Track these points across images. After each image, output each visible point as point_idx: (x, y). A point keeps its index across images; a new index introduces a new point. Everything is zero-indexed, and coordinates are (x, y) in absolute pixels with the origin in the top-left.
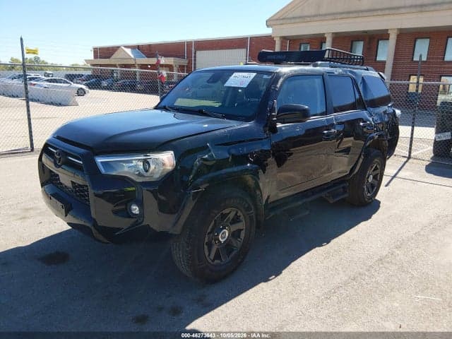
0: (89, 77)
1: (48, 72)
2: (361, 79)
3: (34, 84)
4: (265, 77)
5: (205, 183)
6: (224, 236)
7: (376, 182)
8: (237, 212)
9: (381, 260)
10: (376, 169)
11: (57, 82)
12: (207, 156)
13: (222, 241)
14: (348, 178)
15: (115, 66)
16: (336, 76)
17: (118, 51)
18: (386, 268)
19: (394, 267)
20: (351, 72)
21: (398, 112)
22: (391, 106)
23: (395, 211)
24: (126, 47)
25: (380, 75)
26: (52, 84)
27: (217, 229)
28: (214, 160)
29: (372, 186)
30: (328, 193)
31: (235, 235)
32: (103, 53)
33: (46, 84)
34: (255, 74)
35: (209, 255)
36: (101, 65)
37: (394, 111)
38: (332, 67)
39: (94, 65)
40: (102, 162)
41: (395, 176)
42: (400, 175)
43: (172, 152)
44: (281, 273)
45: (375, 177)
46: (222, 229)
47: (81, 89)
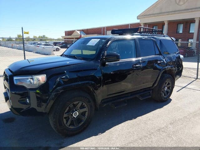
0: (63, 43)
1: (47, 41)
2: (159, 41)
3: (39, 47)
4: (103, 40)
5: (62, 90)
6: (76, 114)
7: (169, 91)
8: (82, 103)
9: (159, 130)
10: (169, 84)
11: (48, 46)
12: (64, 77)
13: (75, 117)
14: (152, 88)
15: (73, 38)
16: (144, 40)
17: (75, 32)
18: (160, 134)
19: (164, 134)
20: (153, 38)
21: (182, 56)
22: (178, 53)
23: (178, 105)
24: (78, 30)
25: (172, 39)
26: (46, 46)
27: (71, 111)
28: (68, 79)
29: (167, 92)
30: (140, 95)
31: (83, 114)
32: (69, 33)
33: (43, 46)
34: (99, 40)
35: (67, 123)
36: (68, 38)
37: (179, 56)
38: (142, 35)
39: (65, 38)
40: (16, 79)
41: (184, 87)
42: (187, 87)
43: (45, 75)
44: (105, 132)
45: (168, 88)
46: (75, 111)
47: (58, 48)
